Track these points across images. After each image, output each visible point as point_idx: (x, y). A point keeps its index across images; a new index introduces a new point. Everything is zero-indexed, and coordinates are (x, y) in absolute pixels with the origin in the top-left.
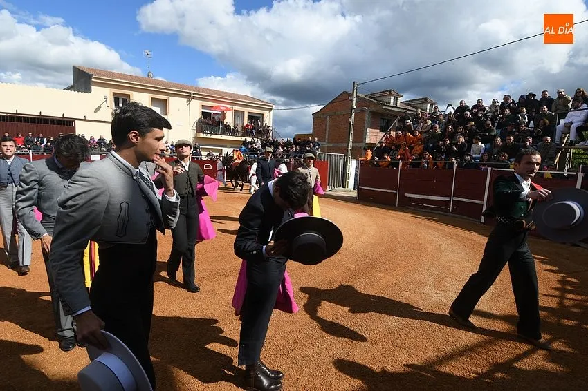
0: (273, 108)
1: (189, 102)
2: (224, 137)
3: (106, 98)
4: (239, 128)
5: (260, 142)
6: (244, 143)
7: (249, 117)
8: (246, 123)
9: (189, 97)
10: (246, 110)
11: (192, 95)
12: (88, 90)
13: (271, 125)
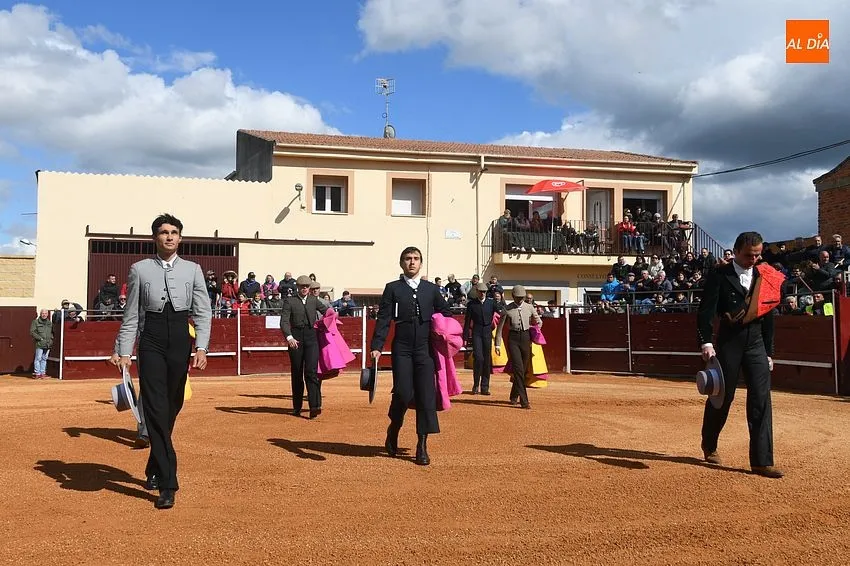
0: (695, 171)
1: (475, 179)
2: (563, 260)
3: (299, 188)
4: (601, 232)
5: (660, 263)
6: (618, 271)
7: (627, 203)
8: (618, 218)
9: (475, 169)
10: (619, 185)
11: (483, 163)
12: (265, 176)
13: (689, 218)
